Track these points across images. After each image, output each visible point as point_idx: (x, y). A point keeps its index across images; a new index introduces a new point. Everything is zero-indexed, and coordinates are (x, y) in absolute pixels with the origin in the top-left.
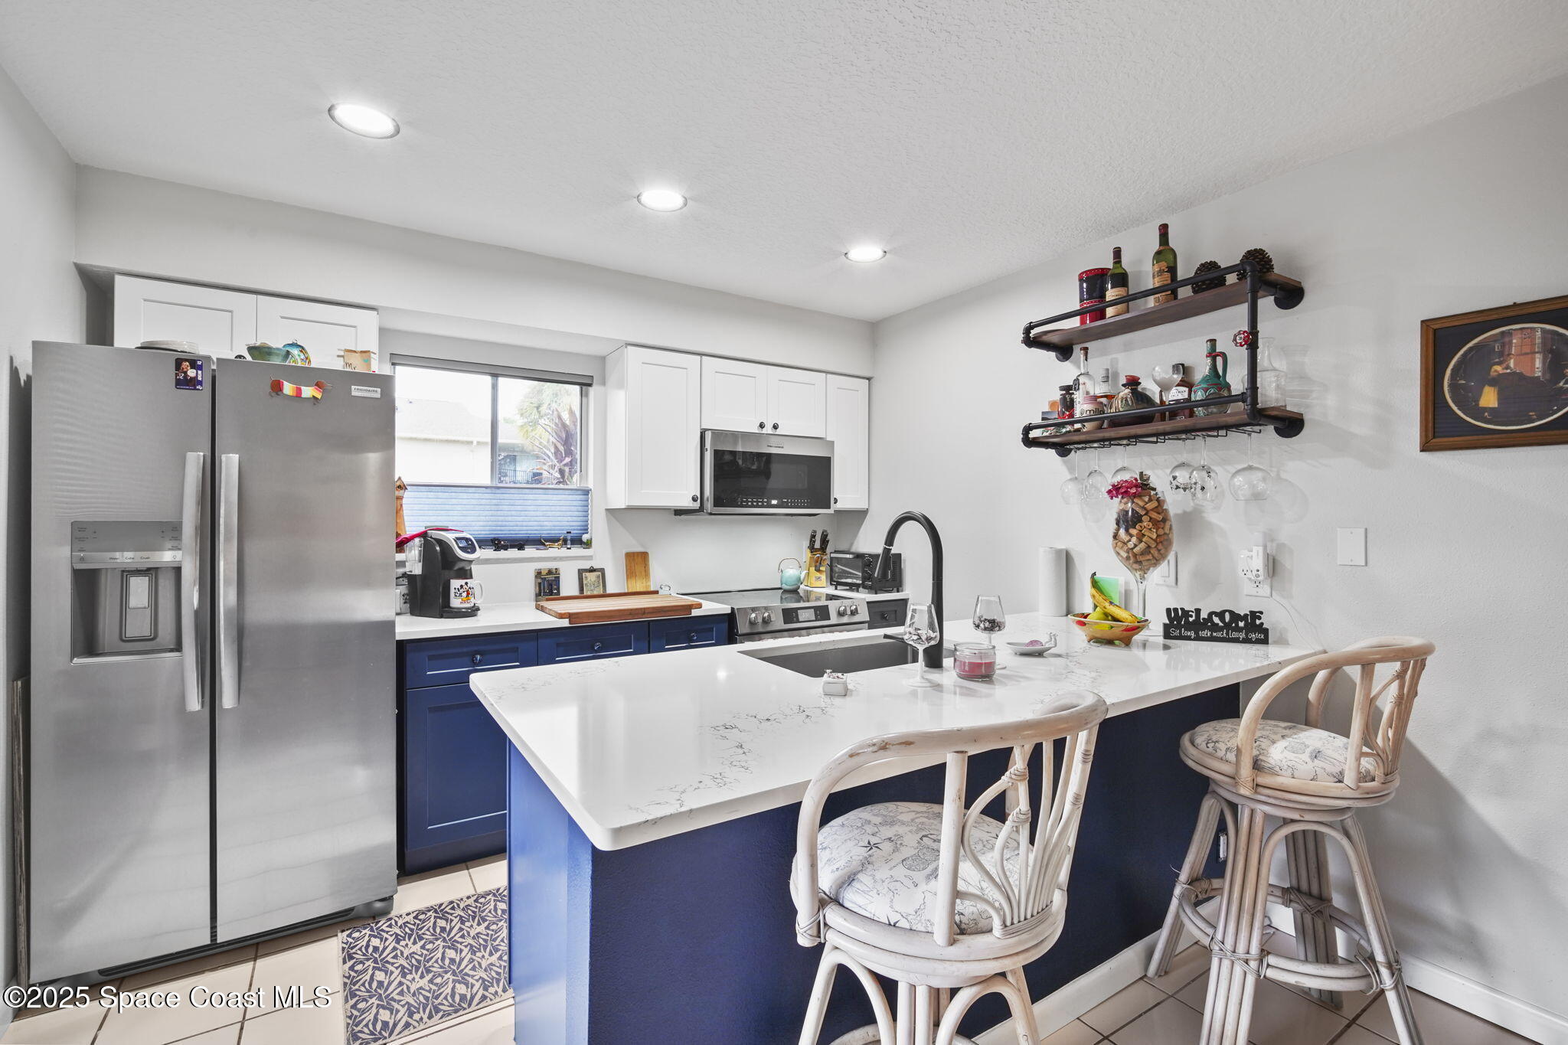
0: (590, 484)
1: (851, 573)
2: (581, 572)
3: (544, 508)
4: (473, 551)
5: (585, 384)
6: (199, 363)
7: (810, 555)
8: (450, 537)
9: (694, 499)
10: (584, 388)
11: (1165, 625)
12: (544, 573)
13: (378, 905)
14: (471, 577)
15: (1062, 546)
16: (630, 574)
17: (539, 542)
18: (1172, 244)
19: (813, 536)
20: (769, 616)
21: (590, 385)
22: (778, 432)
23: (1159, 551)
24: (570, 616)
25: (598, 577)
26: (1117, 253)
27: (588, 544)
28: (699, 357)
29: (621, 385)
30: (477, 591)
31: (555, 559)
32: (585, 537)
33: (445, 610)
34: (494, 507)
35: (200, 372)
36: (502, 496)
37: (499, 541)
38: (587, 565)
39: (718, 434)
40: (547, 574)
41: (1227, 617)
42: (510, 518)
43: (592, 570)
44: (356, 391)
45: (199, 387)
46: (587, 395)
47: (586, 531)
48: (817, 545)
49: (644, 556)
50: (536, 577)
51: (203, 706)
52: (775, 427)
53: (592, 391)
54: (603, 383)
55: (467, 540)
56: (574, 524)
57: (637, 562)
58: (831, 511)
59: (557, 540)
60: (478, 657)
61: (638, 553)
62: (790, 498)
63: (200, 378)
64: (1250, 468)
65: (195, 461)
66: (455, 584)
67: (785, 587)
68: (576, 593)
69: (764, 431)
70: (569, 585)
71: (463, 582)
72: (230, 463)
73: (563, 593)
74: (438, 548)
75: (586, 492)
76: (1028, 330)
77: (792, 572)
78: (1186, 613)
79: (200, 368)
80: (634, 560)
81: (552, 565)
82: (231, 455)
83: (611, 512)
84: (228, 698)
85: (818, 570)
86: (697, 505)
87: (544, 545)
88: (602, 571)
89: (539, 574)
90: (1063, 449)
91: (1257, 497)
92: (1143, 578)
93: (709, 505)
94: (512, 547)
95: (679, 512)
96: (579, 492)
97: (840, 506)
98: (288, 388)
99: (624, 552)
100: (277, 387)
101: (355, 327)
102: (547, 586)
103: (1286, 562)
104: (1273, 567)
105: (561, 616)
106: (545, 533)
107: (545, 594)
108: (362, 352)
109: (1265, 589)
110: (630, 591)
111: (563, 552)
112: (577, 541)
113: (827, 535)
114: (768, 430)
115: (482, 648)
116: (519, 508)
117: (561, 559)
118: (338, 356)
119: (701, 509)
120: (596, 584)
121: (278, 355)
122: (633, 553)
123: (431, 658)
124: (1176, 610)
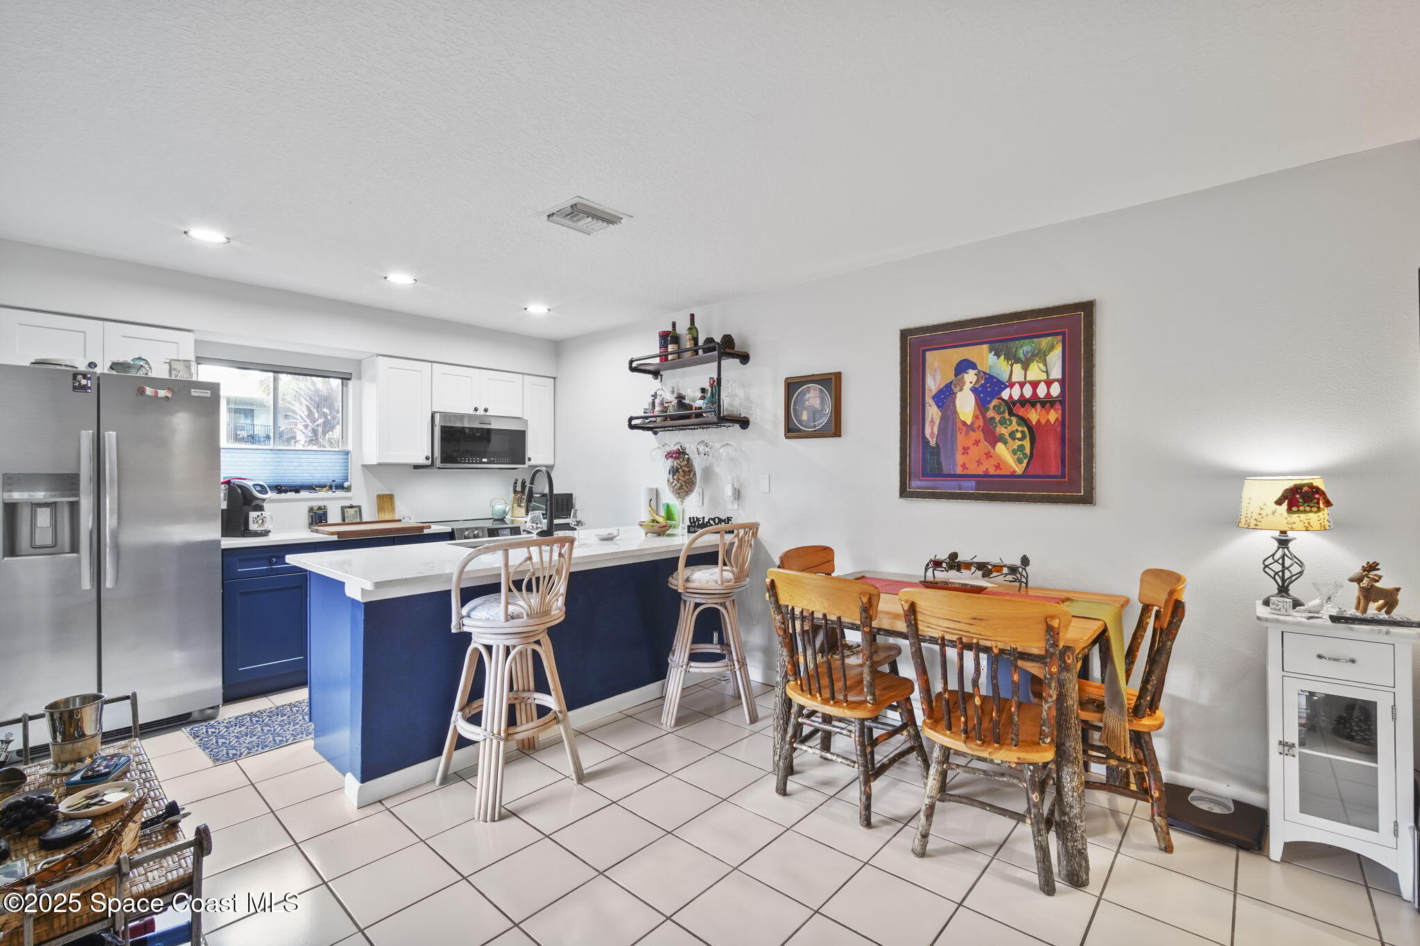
0: (350, 447)
1: (539, 507)
2: (343, 508)
3: (314, 464)
4: (266, 492)
5: (345, 378)
6: (89, 376)
7: (513, 495)
8: (250, 484)
9: (427, 458)
10: (344, 381)
11: (688, 526)
12: (315, 509)
13: (209, 711)
14: (264, 510)
15: (654, 486)
16: (381, 509)
17: (311, 488)
18: (697, 325)
19: (516, 483)
20: (478, 533)
21: (349, 379)
22: (488, 413)
23: (687, 487)
24: (339, 534)
25: (356, 511)
26: (674, 325)
27: (348, 489)
28: (430, 364)
29: (373, 379)
30: (268, 520)
31: (323, 499)
32: (346, 484)
33: (246, 532)
34: (277, 464)
35: (89, 381)
36: (282, 456)
37: (281, 486)
38: (347, 503)
39: (445, 415)
40: (317, 510)
41: (717, 520)
42: (288, 471)
43: (351, 507)
44: (194, 393)
45: (89, 391)
46: (347, 386)
47: (347, 480)
48: (519, 488)
49: (391, 497)
50: (309, 511)
51: (93, 587)
52: (486, 410)
53: (350, 383)
54: (360, 378)
55: (261, 486)
56: (338, 475)
57: (385, 501)
58: (526, 466)
59: (325, 486)
60: (274, 560)
61: (386, 495)
62: (496, 458)
63: (89, 385)
64: (727, 444)
65: (87, 436)
66: (253, 515)
67: (495, 517)
68: (340, 521)
69: (478, 413)
70: (334, 516)
71: (259, 513)
72: (110, 437)
73: (329, 522)
74: (240, 491)
75: (347, 453)
76: (631, 362)
77: (499, 507)
78: (698, 519)
79: (89, 379)
80: (383, 499)
81: (321, 504)
82: (110, 432)
83: (366, 467)
84: (109, 582)
85: (520, 506)
86: (429, 462)
87: (315, 489)
88: (359, 507)
89: (311, 509)
90: (654, 430)
91: (732, 460)
92: (682, 502)
93: (438, 463)
94: (291, 491)
95: (416, 467)
96: (342, 453)
97: (533, 462)
98: (149, 391)
99: (376, 494)
100: (141, 391)
101: (177, 343)
102: (318, 517)
103: (743, 492)
104: (738, 494)
105: (332, 533)
106: (315, 482)
107: (316, 523)
108: (184, 361)
109: (735, 507)
110: (381, 519)
111: (330, 494)
112: (340, 487)
113: (525, 483)
114: (481, 412)
115: (275, 554)
116: (295, 464)
117: (328, 499)
118: (165, 363)
119: (432, 464)
120: (355, 516)
121: (134, 368)
122: (383, 495)
123: (241, 561)
124: (693, 518)
